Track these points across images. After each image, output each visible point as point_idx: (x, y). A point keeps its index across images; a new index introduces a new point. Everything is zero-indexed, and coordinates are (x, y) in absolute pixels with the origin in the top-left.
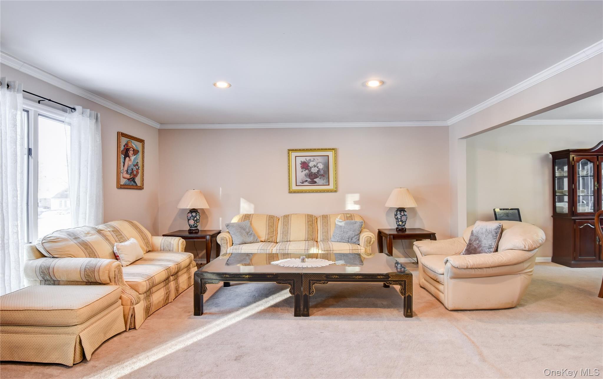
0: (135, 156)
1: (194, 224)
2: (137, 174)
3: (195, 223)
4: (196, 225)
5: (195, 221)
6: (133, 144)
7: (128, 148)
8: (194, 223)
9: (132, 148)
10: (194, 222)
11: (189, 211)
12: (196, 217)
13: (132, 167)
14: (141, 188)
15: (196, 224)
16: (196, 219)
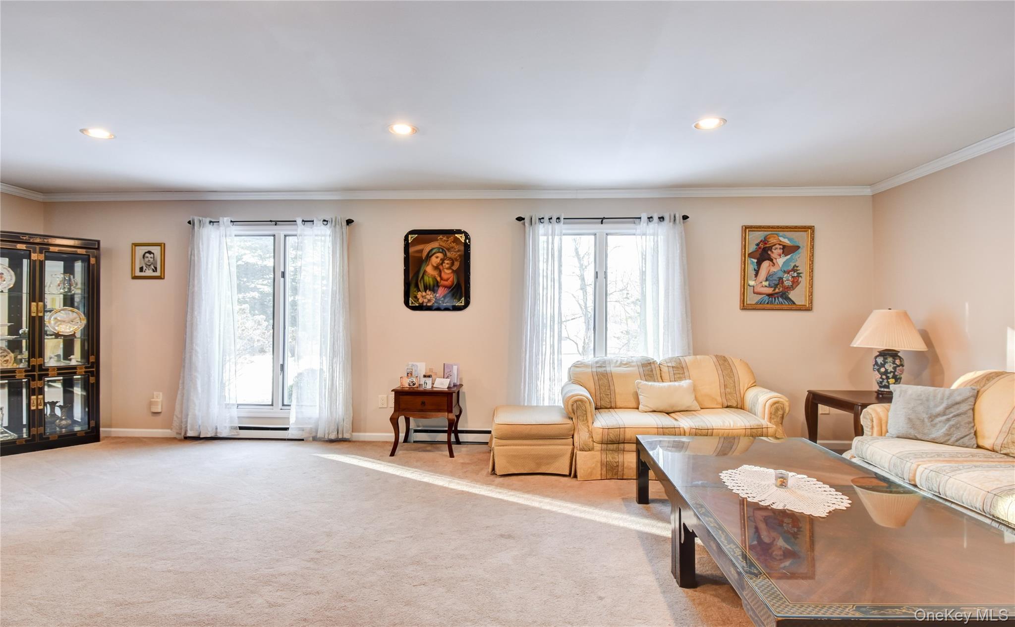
0: (789, 257)
1: (881, 380)
2: (794, 286)
3: (883, 379)
4: (887, 384)
5: (882, 374)
6: (781, 239)
7: (767, 246)
8: (881, 378)
9: (780, 244)
10: (880, 376)
11: (878, 354)
12: (884, 367)
13: (780, 274)
14: (807, 308)
15: (885, 381)
16: (883, 370)
